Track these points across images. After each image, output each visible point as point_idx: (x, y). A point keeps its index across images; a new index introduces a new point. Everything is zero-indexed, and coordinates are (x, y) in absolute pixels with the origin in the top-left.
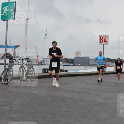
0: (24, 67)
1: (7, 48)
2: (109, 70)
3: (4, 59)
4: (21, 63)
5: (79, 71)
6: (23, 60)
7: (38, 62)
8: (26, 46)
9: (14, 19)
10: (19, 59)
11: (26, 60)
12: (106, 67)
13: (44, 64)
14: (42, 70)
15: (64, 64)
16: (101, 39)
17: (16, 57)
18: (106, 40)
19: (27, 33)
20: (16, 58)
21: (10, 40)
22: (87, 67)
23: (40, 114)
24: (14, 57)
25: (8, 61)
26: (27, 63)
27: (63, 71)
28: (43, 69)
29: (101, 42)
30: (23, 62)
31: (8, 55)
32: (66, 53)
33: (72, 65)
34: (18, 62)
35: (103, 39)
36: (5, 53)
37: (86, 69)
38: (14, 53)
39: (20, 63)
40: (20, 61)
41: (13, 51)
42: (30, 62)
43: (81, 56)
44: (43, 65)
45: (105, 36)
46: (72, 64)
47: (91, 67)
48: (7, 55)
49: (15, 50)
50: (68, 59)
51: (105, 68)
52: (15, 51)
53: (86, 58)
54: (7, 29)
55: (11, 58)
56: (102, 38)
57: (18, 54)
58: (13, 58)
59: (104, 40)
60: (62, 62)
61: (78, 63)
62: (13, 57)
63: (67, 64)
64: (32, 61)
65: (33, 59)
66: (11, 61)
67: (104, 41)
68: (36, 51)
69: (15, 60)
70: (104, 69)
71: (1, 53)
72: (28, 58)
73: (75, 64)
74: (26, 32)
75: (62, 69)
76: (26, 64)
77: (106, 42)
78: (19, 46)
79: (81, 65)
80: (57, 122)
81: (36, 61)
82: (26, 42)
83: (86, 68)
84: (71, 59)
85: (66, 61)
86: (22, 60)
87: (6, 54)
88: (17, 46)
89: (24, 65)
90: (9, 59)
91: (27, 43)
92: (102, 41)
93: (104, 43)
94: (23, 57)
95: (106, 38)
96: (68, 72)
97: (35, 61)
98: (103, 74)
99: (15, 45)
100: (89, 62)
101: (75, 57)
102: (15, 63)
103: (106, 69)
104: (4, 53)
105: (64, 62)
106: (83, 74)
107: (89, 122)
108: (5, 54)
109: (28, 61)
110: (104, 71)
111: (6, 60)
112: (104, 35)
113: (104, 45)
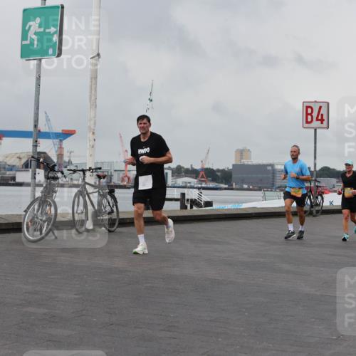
0: (88, 194)
1: (38, 140)
2: (331, 203)
3: (31, 170)
4: (80, 182)
5: (245, 206)
6: (84, 174)
7: (129, 178)
8: (93, 133)
9: (59, 55)
10: (75, 171)
11: (92, 172)
12: (323, 193)
15: (204, 185)
16: (307, 114)
17: (65, 165)
18: (322, 115)
19: (95, 95)
20: (66, 167)
21: (47, 117)
22: (268, 193)
23: (135, 327)
24: (60, 165)
25: (41, 175)
26: (95, 183)
27: (199, 205)
29: (307, 122)
30: (84, 179)
31: (41, 160)
32: (208, 153)
33: (225, 189)
34: (71, 179)
35: (313, 114)
36: (33, 152)
37: (265, 199)
38: (58, 153)
39: (76, 182)
40: (75, 176)
41: (56, 146)
42: (104, 177)
43: (250, 163)
45: (321, 104)
46: (226, 184)
47: (278, 193)
48: (38, 160)
49: (61, 145)
50: (212, 169)
51: (319, 197)
52: (61, 148)
53: (265, 166)
54: (38, 85)
55: (49, 167)
56: (310, 111)
57: (69, 157)
58: (56, 168)
59: (315, 115)
60: (196, 179)
61: (243, 181)
62: (55, 165)
63: (211, 185)
64: (112, 175)
65: (112, 171)
66: (51, 175)
67: (317, 120)
68: (122, 146)
69: (62, 173)
70: (317, 198)
71: (22, 153)
72: (100, 168)
73: (234, 186)
74: (93, 92)
75: (195, 200)
76: (93, 183)
77: (322, 121)
78: (72, 134)
79: (251, 187)
80: (182, 351)
81: (121, 175)
82: (92, 122)
83: (264, 196)
84: (223, 171)
85: (207, 177)
86: (82, 173)
87: (36, 156)
88: (68, 134)
89: (87, 186)
90: (45, 171)
91: (95, 124)
92: (309, 117)
93: (316, 124)
94: (86, 163)
95: (323, 111)
96: (215, 206)
97: (119, 174)
98: (314, 212)
99: (63, 130)
100: (273, 179)
101: (233, 165)
102: (61, 181)
103: (323, 199)
104: (32, 154)
105: (203, 179)
106: (256, 213)
108: (32, 157)
109: (99, 177)
110: (317, 205)
111: (35, 174)
112: (316, 102)
113: (316, 130)
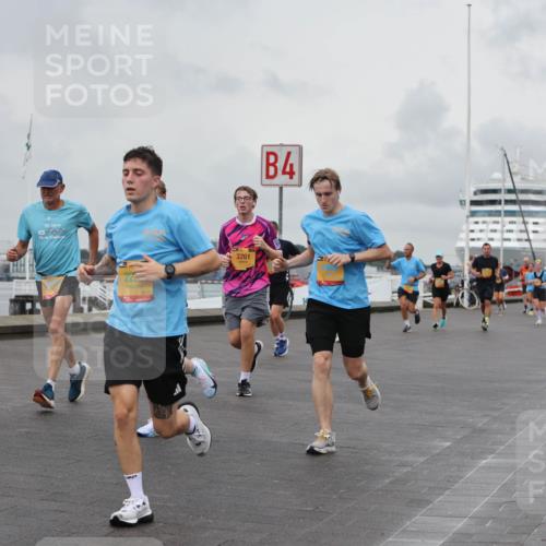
13: (20, 275)
14: (12, 301)
16: (268, 164)
18: (291, 166)
27: (101, 306)
28: (13, 297)
29: (268, 177)
35: (278, 165)
37: (203, 295)
44: (14, 278)
45: (289, 149)
56: (272, 159)
59: (281, 166)
67: (284, 172)
75: (96, 298)
77: (291, 174)
80: (74, 531)
92: (272, 169)
93: (282, 179)
95: (294, 160)
107: (215, 532)
112: (282, 145)
113: (281, 189)
